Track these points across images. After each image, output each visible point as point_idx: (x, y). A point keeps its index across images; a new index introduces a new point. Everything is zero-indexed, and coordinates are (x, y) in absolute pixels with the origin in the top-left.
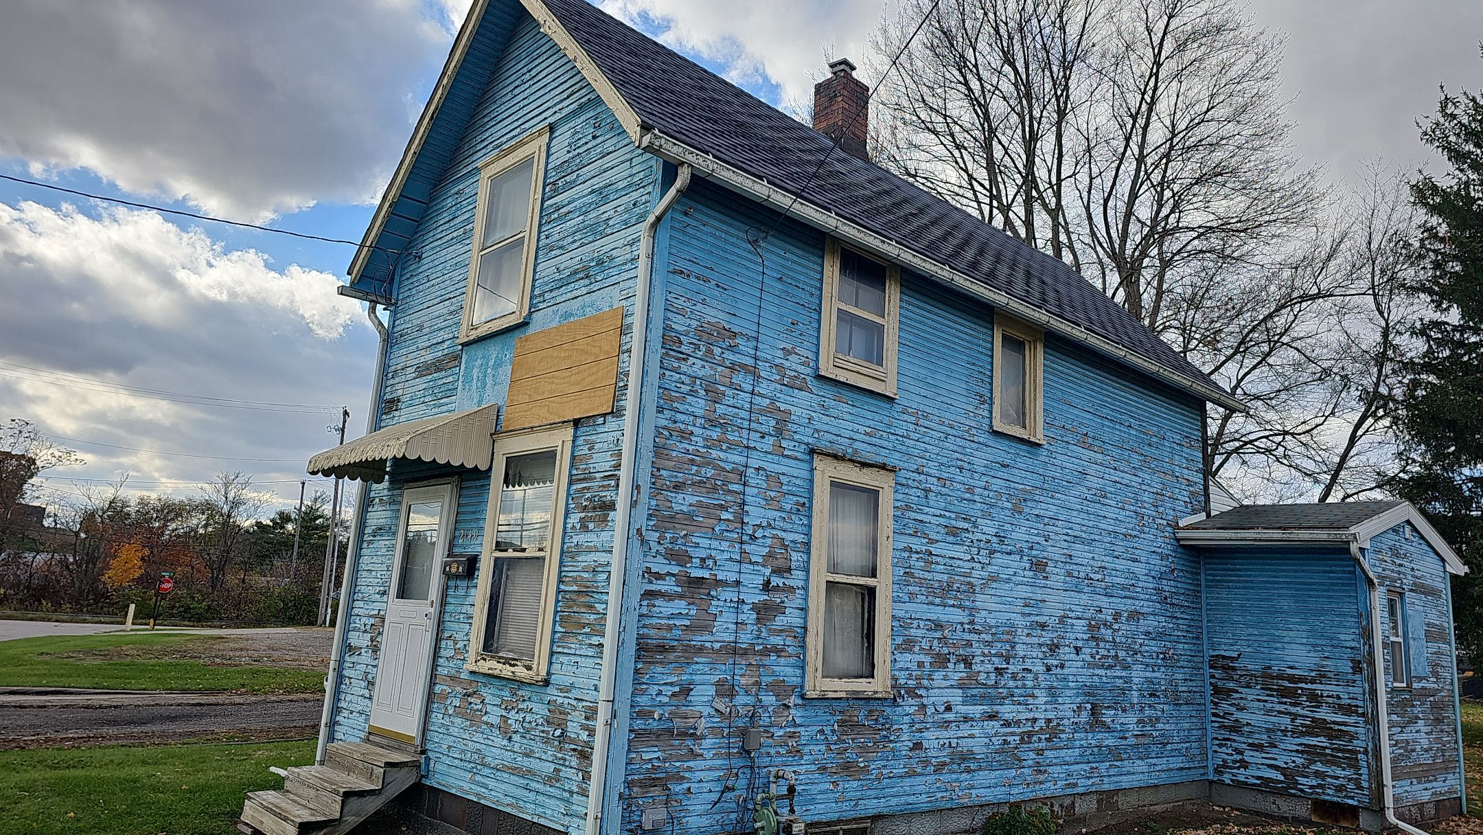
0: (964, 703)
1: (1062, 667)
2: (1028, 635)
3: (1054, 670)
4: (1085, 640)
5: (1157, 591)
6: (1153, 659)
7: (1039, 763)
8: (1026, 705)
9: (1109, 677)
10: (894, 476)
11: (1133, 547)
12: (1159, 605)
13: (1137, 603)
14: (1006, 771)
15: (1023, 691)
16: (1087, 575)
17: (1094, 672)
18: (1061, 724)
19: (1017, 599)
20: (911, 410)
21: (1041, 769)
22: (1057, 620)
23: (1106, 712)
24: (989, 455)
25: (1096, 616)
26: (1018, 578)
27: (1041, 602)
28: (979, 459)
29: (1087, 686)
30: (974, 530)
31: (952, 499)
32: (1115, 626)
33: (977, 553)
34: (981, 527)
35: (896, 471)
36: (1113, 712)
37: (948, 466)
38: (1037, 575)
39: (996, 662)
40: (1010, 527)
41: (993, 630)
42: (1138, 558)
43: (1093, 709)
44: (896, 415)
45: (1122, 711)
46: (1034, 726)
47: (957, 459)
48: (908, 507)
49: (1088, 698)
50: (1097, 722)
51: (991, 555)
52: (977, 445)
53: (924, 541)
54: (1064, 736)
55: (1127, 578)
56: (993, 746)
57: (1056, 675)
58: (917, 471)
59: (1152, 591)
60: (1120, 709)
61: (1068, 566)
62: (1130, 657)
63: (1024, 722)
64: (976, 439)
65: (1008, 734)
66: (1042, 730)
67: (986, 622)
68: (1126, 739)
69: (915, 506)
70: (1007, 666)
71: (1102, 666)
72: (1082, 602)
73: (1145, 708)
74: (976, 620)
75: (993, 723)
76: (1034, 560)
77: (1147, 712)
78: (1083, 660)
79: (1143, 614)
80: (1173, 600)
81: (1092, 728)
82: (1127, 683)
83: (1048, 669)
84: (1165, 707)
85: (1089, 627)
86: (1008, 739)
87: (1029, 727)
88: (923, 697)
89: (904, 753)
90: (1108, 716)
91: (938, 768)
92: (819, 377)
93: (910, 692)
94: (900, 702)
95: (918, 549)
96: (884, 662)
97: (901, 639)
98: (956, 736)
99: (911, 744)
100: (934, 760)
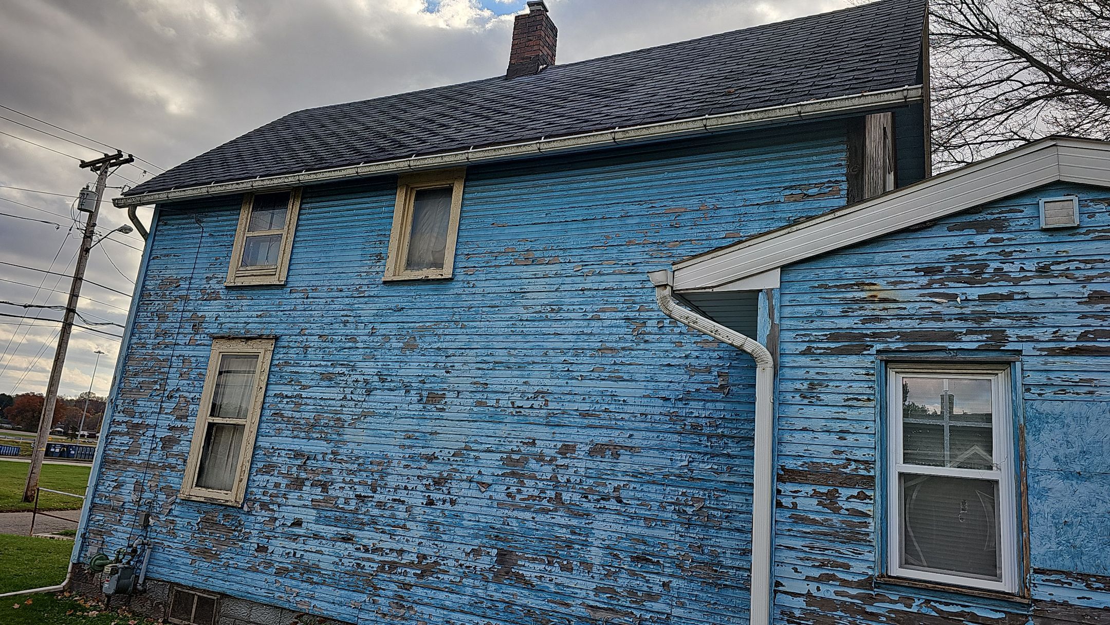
0: (317, 522)
1: (453, 502)
3: (440, 505)
4: (498, 475)
5: (674, 418)
6: (650, 510)
7: (402, 597)
8: (392, 535)
9: (541, 523)
10: (274, 341)
11: (615, 364)
12: (676, 436)
13: (617, 433)
14: (355, 594)
15: (390, 521)
16: (513, 403)
17: (510, 513)
18: (442, 563)
19: (396, 431)
20: (301, 289)
21: (404, 603)
22: (452, 452)
23: (527, 564)
24: (381, 304)
25: (522, 449)
26: (401, 412)
27: (431, 434)
28: (367, 311)
29: (494, 528)
30: (351, 373)
31: (331, 350)
32: (560, 462)
33: (352, 393)
34: (360, 370)
35: (277, 338)
36: (542, 567)
37: (332, 324)
38: (429, 407)
39: (360, 490)
40: (397, 365)
41: (361, 461)
42: (626, 377)
43: (502, 556)
44: (287, 296)
45: (563, 568)
46: (400, 558)
47: (342, 316)
48: (287, 363)
49: (494, 542)
50: (507, 573)
51: (369, 392)
52: (366, 299)
53: (297, 388)
54: (446, 577)
55: (597, 403)
56: (343, 567)
57: (443, 510)
58: (299, 334)
59: (657, 418)
60: (556, 565)
61: (479, 396)
62: (589, 501)
63: (388, 551)
64: (366, 294)
65: (364, 559)
66: (411, 564)
67: (352, 453)
68: (568, 605)
69: (292, 362)
70: (372, 495)
71: (527, 509)
72: (499, 433)
73: (620, 575)
74: (341, 451)
75: (347, 546)
76: (425, 393)
77: (623, 580)
78: (491, 498)
79: (632, 448)
80: (720, 431)
81: (497, 578)
82: (580, 534)
83: (431, 503)
84: (675, 583)
85: (508, 461)
86: (363, 563)
87: (392, 557)
88: (274, 511)
89: (250, 552)
90: (530, 570)
91: (280, 572)
92: (227, 288)
93: (264, 506)
94: (254, 513)
95: (289, 394)
96: (241, 480)
97: (263, 464)
98: (303, 549)
99: (257, 546)
100: (277, 564)
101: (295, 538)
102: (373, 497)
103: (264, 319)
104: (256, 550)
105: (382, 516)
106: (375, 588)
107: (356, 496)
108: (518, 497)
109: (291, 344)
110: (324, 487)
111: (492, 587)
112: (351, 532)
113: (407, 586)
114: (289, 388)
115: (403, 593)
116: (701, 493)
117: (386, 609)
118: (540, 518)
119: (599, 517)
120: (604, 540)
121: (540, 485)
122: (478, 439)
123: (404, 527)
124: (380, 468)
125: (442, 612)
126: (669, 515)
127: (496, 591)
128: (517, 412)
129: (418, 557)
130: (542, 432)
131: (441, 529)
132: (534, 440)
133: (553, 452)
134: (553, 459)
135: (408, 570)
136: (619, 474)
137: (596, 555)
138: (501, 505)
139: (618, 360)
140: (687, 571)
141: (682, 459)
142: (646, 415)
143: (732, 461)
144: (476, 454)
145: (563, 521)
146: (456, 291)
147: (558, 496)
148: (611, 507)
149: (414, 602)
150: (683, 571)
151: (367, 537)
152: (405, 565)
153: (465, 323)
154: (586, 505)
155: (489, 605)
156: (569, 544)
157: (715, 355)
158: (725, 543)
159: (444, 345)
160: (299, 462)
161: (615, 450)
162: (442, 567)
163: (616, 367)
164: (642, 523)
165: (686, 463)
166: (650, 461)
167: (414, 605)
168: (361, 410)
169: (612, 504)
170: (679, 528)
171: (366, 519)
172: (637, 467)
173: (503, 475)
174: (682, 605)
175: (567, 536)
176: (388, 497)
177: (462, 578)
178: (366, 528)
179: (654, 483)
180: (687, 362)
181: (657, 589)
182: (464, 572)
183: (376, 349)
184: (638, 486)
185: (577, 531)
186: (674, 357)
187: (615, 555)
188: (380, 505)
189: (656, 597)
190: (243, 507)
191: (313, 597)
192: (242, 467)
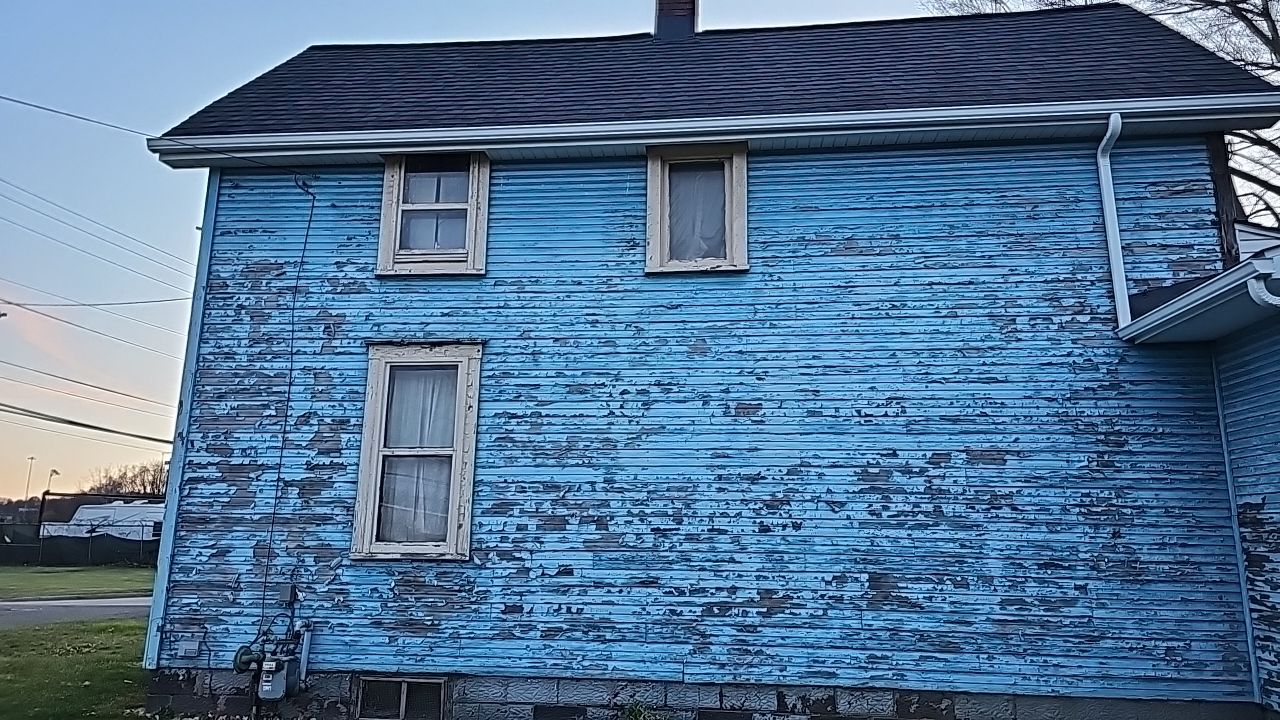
0: (595, 567)
1: (797, 527)
2: (720, 490)
3: (779, 531)
4: (854, 492)
5: (1063, 418)
6: (1050, 515)
7: (744, 641)
8: (717, 572)
9: (919, 540)
10: (480, 347)
11: (984, 364)
12: (1069, 437)
13: (1000, 437)
14: (674, 646)
15: (709, 555)
16: (859, 412)
17: (877, 532)
18: (795, 596)
19: (698, 450)
20: (510, 280)
21: (749, 648)
22: (785, 471)
23: (910, 586)
24: (644, 299)
25: (880, 461)
26: (700, 427)
27: (750, 450)
28: (626, 310)
29: (858, 551)
30: (615, 383)
31: (576, 356)
32: (932, 472)
33: (622, 407)
34: (628, 379)
35: (485, 344)
36: (930, 586)
37: (572, 324)
38: (741, 420)
39: (656, 522)
40: (684, 373)
41: (651, 488)
42: (999, 377)
43: (875, 580)
44: (488, 289)
45: (957, 585)
46: (734, 597)
47: (587, 315)
48: (506, 374)
49: (861, 566)
50: (886, 598)
51: (647, 405)
52: (621, 295)
53: (531, 404)
54: (803, 611)
55: (969, 406)
56: (649, 617)
57: (784, 538)
58: (521, 338)
59: (1045, 419)
60: (948, 582)
61: (810, 405)
62: (978, 512)
63: (713, 591)
64: (620, 288)
65: (679, 604)
66: (751, 602)
67: (635, 479)
68: (970, 624)
69: (516, 373)
70: (677, 527)
71: (900, 525)
72: (845, 445)
73: (1028, 585)
74: (617, 478)
75: (650, 590)
76: (732, 404)
77: (1032, 589)
78: (848, 518)
79: (1019, 452)
80: (1117, 428)
81: (873, 605)
82: (971, 548)
83: (765, 530)
84: (1091, 584)
85: (864, 475)
86: (679, 609)
87: (722, 597)
88: (524, 560)
89: (493, 615)
90: (916, 592)
91: (550, 634)
92: (379, 277)
93: (504, 555)
94: (489, 565)
95: (520, 413)
96: (460, 526)
97: (492, 503)
98: (581, 602)
99: (503, 607)
100: (542, 625)
101: (565, 590)
102: (678, 529)
103: (454, 319)
104: (503, 612)
105: (697, 551)
106: (703, 635)
107: (652, 530)
108: (885, 514)
109: (509, 350)
110: (601, 523)
111: (869, 615)
112: (653, 574)
113: (752, 629)
114: (517, 405)
115: (743, 636)
116: (1107, 492)
117: (724, 659)
118: (916, 534)
119: (991, 527)
120: (1002, 550)
121: (912, 499)
122: (818, 453)
123: (732, 560)
124: (683, 494)
125: (805, 650)
126: (1074, 518)
127: (873, 619)
128: (866, 421)
129: (758, 593)
130: (903, 442)
131: (786, 557)
132: (895, 451)
133: (921, 463)
134: (922, 472)
135: (748, 609)
136: (1009, 480)
137: (995, 567)
138: (863, 524)
139: (989, 361)
140: (1104, 571)
141: (1081, 460)
142: (1031, 417)
143: (1135, 458)
144: (819, 470)
145: (947, 535)
146: (753, 285)
147: (938, 511)
148: (1005, 515)
149: (763, 645)
150: (1099, 572)
151: (680, 577)
152: (741, 605)
153: (774, 322)
154: (975, 515)
155: (868, 635)
156: (960, 560)
157: (1100, 351)
158: (1138, 539)
159: (749, 348)
160: (553, 496)
161: (997, 457)
162: (795, 601)
163: (986, 368)
164: (1044, 528)
165: (1086, 463)
166: (1043, 464)
167: (764, 649)
168: (640, 427)
169: (1006, 512)
170: (1087, 529)
171: (673, 556)
172: (1028, 472)
173: (861, 491)
174: (1103, 606)
175: (957, 550)
176: (700, 528)
177: (825, 610)
178: (675, 567)
179: (1051, 486)
180: (1070, 360)
181: (1073, 593)
182: (828, 604)
183: (647, 354)
184: (1033, 491)
185: (968, 543)
186: (1054, 355)
187: (1019, 564)
188: (690, 538)
189: (1072, 602)
190: (471, 559)
191: (609, 658)
192: (459, 509)
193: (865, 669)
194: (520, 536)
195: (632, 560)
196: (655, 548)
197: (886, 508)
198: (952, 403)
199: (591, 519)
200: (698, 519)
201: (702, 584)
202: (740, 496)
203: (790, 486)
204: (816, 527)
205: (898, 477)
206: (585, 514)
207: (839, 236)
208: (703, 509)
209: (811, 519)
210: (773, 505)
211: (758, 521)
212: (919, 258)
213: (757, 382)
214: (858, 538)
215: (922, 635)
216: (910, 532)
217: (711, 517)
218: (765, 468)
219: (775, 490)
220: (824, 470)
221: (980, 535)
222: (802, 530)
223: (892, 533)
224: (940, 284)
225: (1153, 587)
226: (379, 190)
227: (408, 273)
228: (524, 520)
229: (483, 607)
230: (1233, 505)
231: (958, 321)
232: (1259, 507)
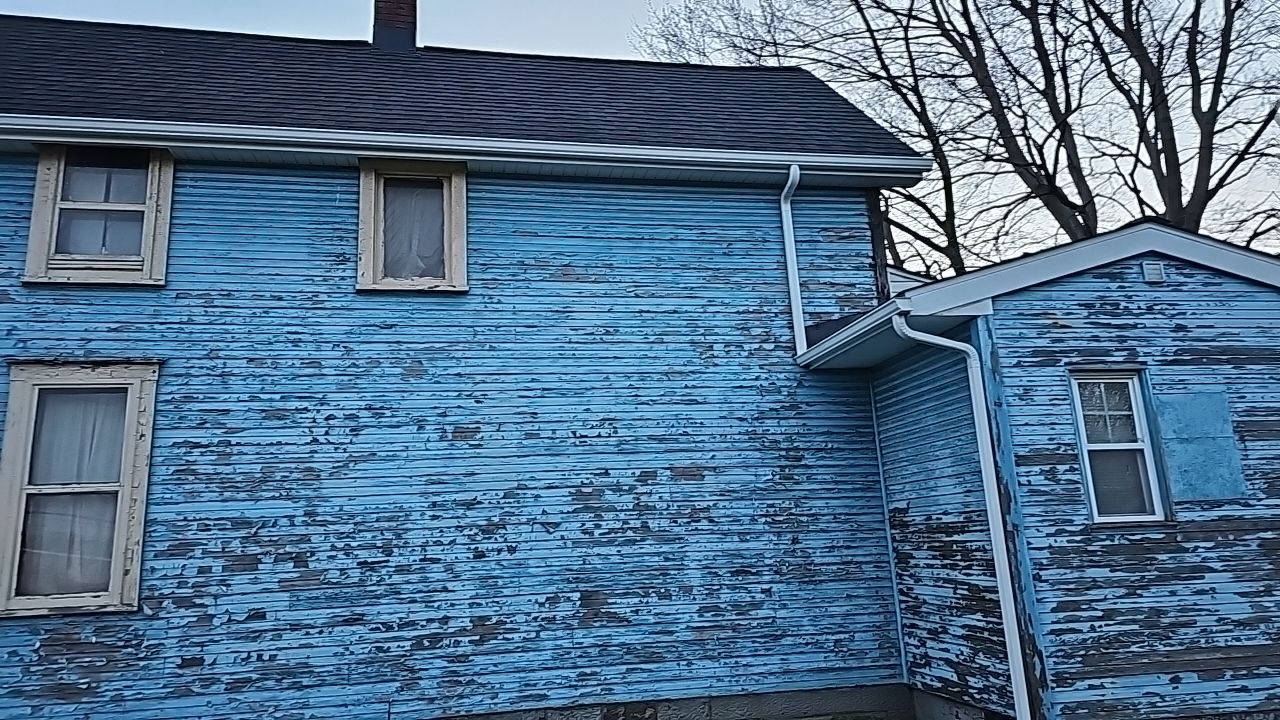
0: (291, 608)
1: (512, 550)
2: (434, 518)
3: (493, 556)
4: (568, 512)
5: (752, 436)
6: (741, 525)
7: (455, 672)
8: (428, 603)
9: (628, 555)
10: (156, 368)
11: (686, 387)
12: (756, 453)
13: (699, 455)
14: (379, 686)
15: (420, 586)
16: (574, 433)
17: (589, 551)
18: (508, 621)
19: (411, 477)
20: (196, 293)
21: (460, 679)
22: (501, 494)
23: (619, 601)
24: (355, 319)
25: (594, 480)
26: (414, 453)
27: (466, 475)
28: (334, 327)
29: (571, 570)
30: (318, 408)
31: (276, 378)
32: (641, 489)
33: (327, 433)
34: (335, 403)
35: (162, 363)
36: (636, 600)
37: (271, 343)
38: (458, 444)
39: (363, 555)
40: (398, 396)
41: (358, 519)
42: (699, 399)
43: (586, 598)
44: (168, 302)
45: (661, 597)
46: (445, 627)
47: (289, 333)
48: (188, 399)
49: (574, 585)
50: (596, 615)
51: (355, 431)
52: (329, 312)
53: (218, 432)
54: (516, 636)
55: (673, 426)
56: (353, 656)
57: (498, 562)
58: (207, 357)
59: (737, 437)
60: (653, 595)
61: (528, 427)
62: (680, 526)
63: (424, 623)
64: (327, 305)
65: (387, 640)
66: (463, 631)
67: (341, 510)
68: (671, 633)
69: (201, 396)
70: (386, 559)
71: (610, 543)
72: (561, 467)
73: (722, 591)
74: (320, 510)
75: (354, 628)
76: (449, 428)
77: (726, 596)
78: (563, 538)
79: (715, 468)
80: (795, 444)
81: (584, 623)
82: (674, 560)
83: (480, 556)
84: (775, 587)
85: (578, 495)
86: (386, 645)
87: (434, 628)
88: (207, 606)
89: (167, 671)
90: (623, 606)
91: (236, 686)
92: (26, 285)
93: (182, 602)
94: (162, 614)
95: (204, 442)
96: (126, 572)
97: (167, 544)
98: (274, 647)
99: (179, 661)
100: (228, 677)
101: (256, 636)
102: (388, 561)
103: (125, 335)
104: (179, 667)
105: (408, 582)
106: (412, 670)
107: (359, 564)
108: (597, 532)
109: (192, 371)
110: (299, 560)
111: (579, 633)
112: (359, 610)
113: (463, 658)
114: (201, 432)
115: (454, 667)
116: (787, 502)
117: (433, 693)
118: (625, 550)
119: (692, 539)
120: (700, 561)
121: (622, 516)
122: (534, 475)
123: (445, 590)
124: (394, 524)
125: (517, 675)
126: (761, 527)
127: (584, 637)
128: (581, 442)
129: (471, 621)
130: (612, 461)
131: (500, 582)
132: (607, 470)
133: (631, 481)
134: (632, 488)
135: (459, 639)
136: (707, 495)
137: (694, 577)
138: (576, 543)
139: (690, 384)
140: (785, 574)
141: (766, 473)
142: (726, 435)
143: (809, 471)
144: (535, 492)
145: (653, 549)
146: (472, 307)
147: (645, 526)
148: (704, 528)
149: (475, 674)
150: (781, 575)
151: (388, 611)
152: (453, 634)
153: (494, 345)
154: (677, 529)
155: (579, 654)
156: (665, 573)
157: (782, 376)
158: (813, 544)
159: (468, 370)
160: (243, 533)
161: (694, 473)
162: (508, 626)
163: (688, 391)
164: (736, 538)
165: (770, 477)
166: (738, 478)
167: (475, 678)
168: (347, 455)
169: (704, 524)
170: (772, 537)
171: (381, 590)
172: (723, 486)
173: (574, 511)
174: (784, 607)
175: (662, 564)
176: (412, 558)
177: (538, 632)
178: (383, 601)
179: (742, 499)
180: (758, 383)
181: (759, 597)
182: (540, 626)
183: (358, 376)
184: (726, 503)
185: (671, 556)
186: (745, 380)
187: (715, 573)
188: (400, 570)
189: (757, 605)
190: (140, 609)
191: (305, 706)
192: (125, 553)
193: (576, 687)
194: (202, 580)
195: (335, 598)
196: (361, 583)
197: (598, 526)
198: (658, 423)
199: (288, 556)
200: (410, 549)
201: (413, 617)
202: (455, 522)
203: (506, 509)
204: (531, 550)
205: (609, 496)
206: (281, 551)
207: (557, 262)
208: (415, 538)
209: (527, 542)
210: (488, 530)
211: (473, 547)
212: (630, 287)
213: (476, 405)
214: (572, 557)
215: (628, 648)
216: (619, 548)
217: (424, 547)
218: (481, 493)
219: (491, 514)
220: (541, 492)
221: (682, 547)
222: (517, 554)
223: (604, 550)
224: (648, 312)
225: (824, 586)
226: (31, 183)
227: (65, 280)
228: (208, 562)
229: (155, 662)
230: (886, 511)
231: (663, 347)
232: (905, 511)
